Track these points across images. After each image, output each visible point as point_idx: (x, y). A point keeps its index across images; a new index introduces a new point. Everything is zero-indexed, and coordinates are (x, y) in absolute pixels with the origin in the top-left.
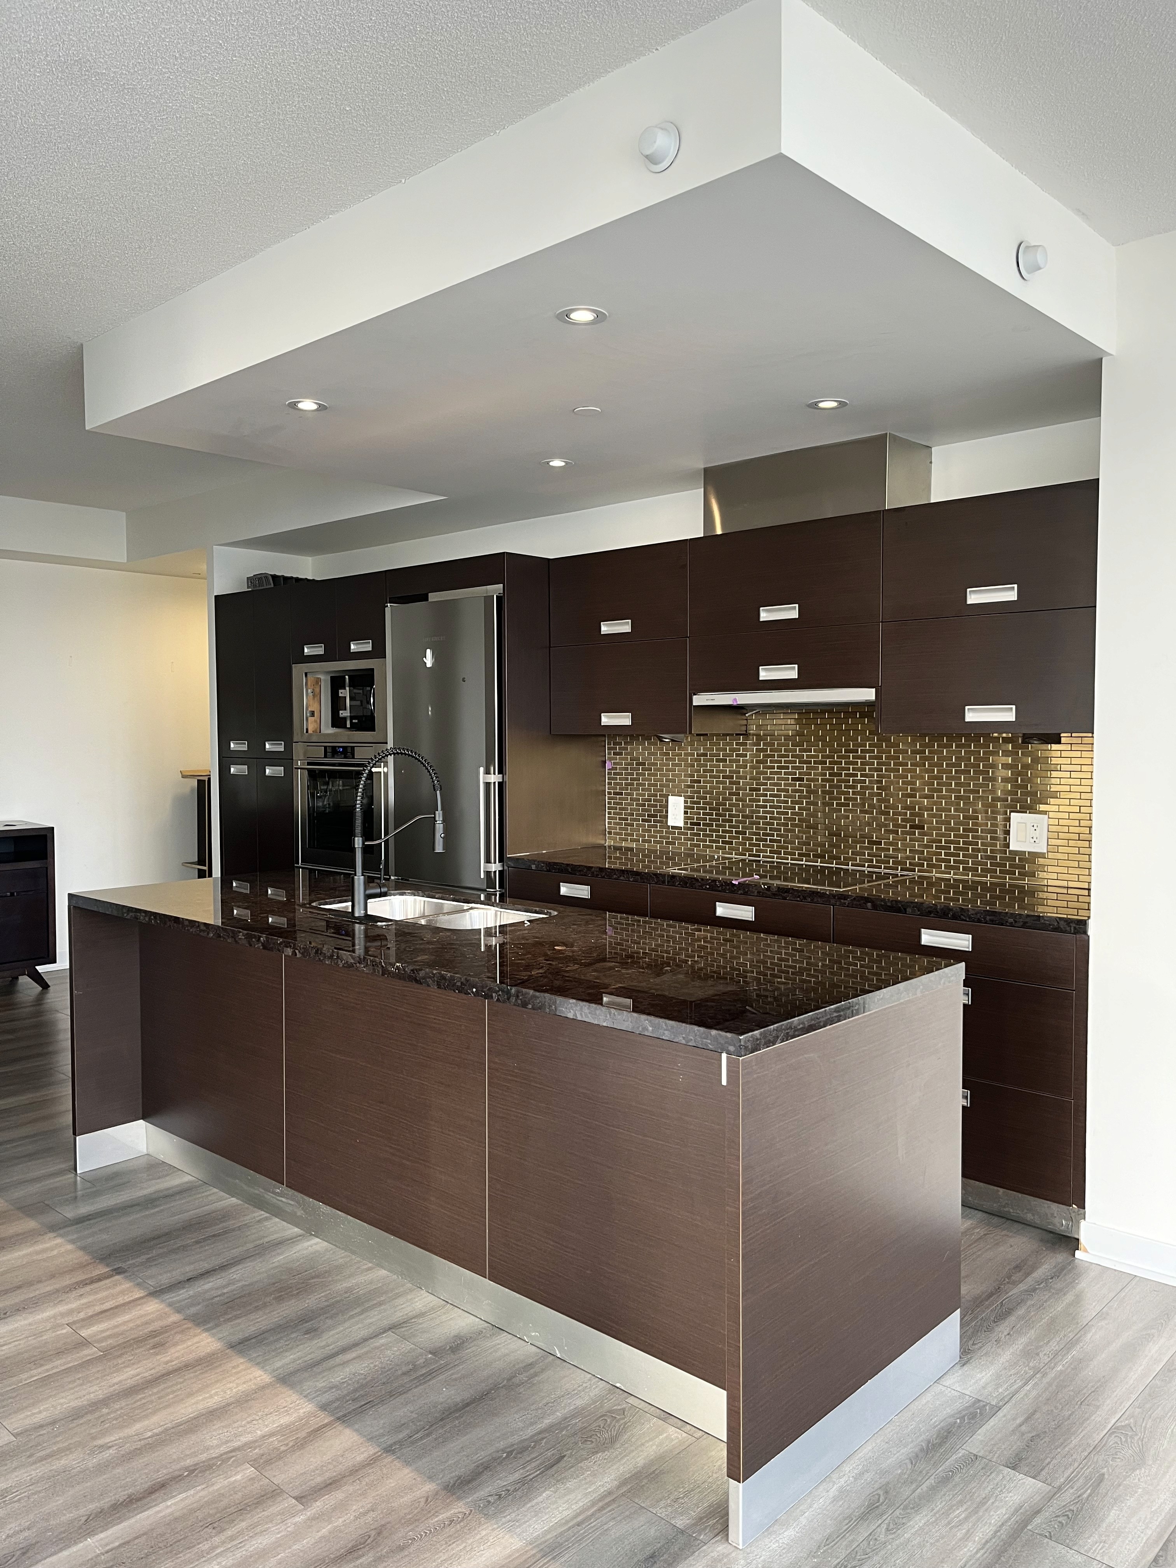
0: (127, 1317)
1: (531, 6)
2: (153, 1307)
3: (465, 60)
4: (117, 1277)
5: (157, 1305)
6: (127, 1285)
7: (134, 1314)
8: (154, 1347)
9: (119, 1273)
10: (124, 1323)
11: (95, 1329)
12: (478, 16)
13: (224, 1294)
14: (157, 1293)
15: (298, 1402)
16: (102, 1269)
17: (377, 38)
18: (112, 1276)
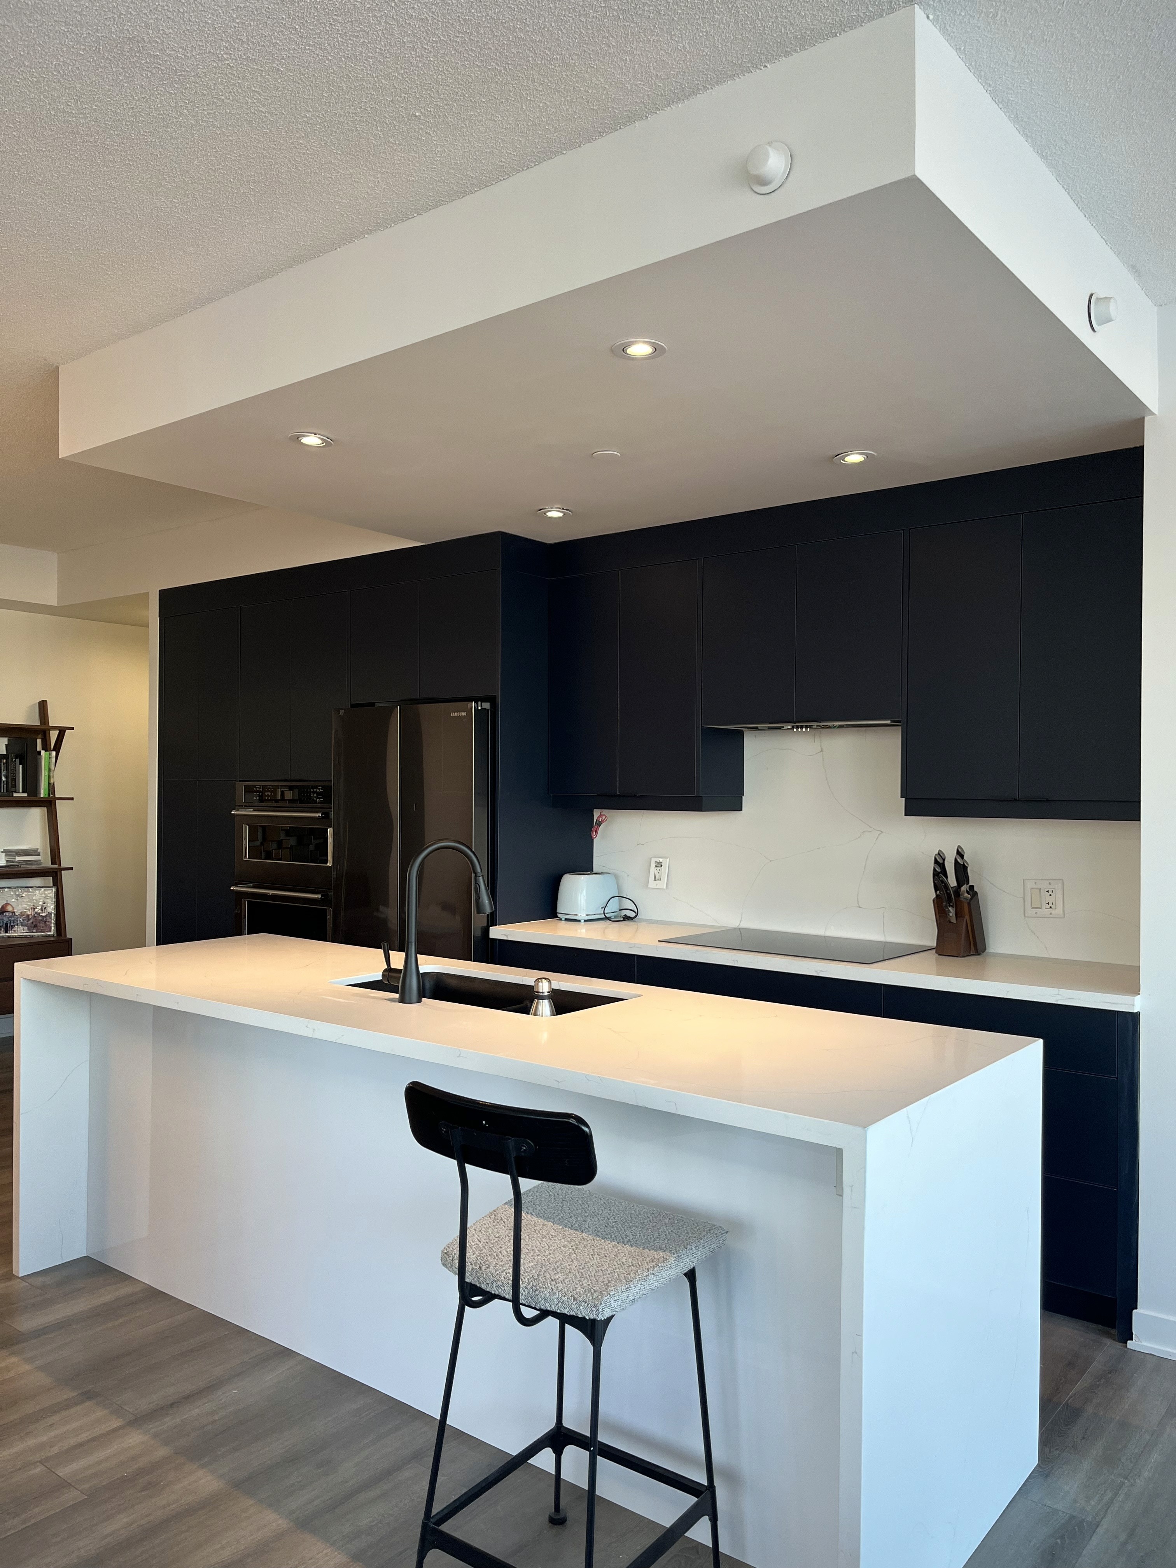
0: (108, 1452)
1: (646, 9)
2: (135, 1439)
3: (559, 66)
4: (88, 1404)
5: (140, 1437)
6: (100, 1413)
7: (116, 1447)
8: (145, 1488)
9: (89, 1398)
10: (107, 1459)
11: (74, 1467)
12: (587, 15)
13: (215, 1421)
14: (137, 1421)
15: (325, 1551)
16: (69, 1394)
17: (471, 33)
18: (82, 1402)
